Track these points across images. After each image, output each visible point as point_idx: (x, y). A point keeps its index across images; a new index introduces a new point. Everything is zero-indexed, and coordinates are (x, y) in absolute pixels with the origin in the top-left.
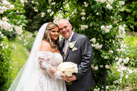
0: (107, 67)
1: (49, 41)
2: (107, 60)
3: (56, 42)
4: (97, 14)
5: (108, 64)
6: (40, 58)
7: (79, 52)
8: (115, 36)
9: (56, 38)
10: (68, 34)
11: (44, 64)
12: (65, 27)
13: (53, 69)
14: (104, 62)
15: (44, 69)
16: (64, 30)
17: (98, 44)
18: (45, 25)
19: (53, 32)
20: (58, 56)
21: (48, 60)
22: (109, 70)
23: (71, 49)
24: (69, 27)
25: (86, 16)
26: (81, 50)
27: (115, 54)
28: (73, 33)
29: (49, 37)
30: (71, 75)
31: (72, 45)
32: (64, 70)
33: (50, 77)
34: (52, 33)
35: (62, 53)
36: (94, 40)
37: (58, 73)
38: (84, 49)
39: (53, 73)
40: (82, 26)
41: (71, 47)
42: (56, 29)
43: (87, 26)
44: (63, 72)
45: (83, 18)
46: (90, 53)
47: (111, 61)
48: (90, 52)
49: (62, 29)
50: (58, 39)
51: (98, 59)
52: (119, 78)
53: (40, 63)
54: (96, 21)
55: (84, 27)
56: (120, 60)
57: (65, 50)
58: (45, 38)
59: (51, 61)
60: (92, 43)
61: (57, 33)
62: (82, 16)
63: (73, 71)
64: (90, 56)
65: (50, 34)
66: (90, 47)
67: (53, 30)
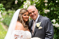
7: (44, 30)
9: (27, 20)
10: (35, 17)
12: (33, 12)
16: (33, 14)
17: (57, 24)
18: (19, 10)
26: (45, 28)
28: (39, 16)
29: (22, 19)
31: (38, 25)
35: (31, 31)
36: (54, 21)
38: (47, 27)
42: (27, 13)
43: (48, 11)
46: (52, 31)
49: (31, 13)
50: (28, 20)
54: (55, 7)
55: (46, 11)
61: (27, 16)
62: (45, 3)
64: (52, 33)
65: (22, 17)
66: (52, 26)
67: (24, 14)
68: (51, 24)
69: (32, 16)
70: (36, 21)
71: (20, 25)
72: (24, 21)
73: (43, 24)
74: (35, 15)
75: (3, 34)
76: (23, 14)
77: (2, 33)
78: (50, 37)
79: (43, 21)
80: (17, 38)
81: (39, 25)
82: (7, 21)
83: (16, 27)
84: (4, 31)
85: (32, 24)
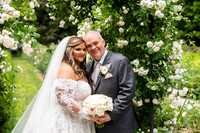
0: (155, 101)
1: (71, 64)
2: (155, 92)
3: (82, 65)
4: (142, 24)
5: (157, 98)
6: (57, 89)
7: (115, 80)
8: (167, 56)
10: (99, 54)
11: (64, 97)
12: (95, 43)
13: (77, 104)
14: (151, 94)
15: (64, 105)
16: (94, 47)
17: (142, 68)
18: (66, 40)
19: (78, 50)
20: (85, 86)
21: (70, 91)
22: (159, 106)
23: (103, 75)
24: (101, 42)
25: (125, 27)
26: (118, 77)
27: (168, 82)
28: (106, 52)
29: (71, 57)
30: (103, 114)
31: (105, 69)
32: (93, 107)
33: (72, 116)
34: (76, 51)
35: (90, 82)
36: (136, 62)
37: (85, 111)
38: (122, 75)
39: (76, 110)
40: (119, 41)
41: (104, 73)
42: (82, 46)
43: (126, 42)
44: (92, 110)
45: (121, 30)
46: (131, 83)
47: (161, 93)
48: (131, 81)
49: (90, 46)
50: (85, 59)
51: (142, 90)
52: (173, 117)
53: (58, 96)
54: (139, 35)
55: (122, 43)
56: (175, 91)
57: (95, 77)
58: (66, 58)
59: (73, 93)
60: (134, 66)
61: (83, 52)
62: (119, 27)
63: (106, 108)
64: (131, 86)
65: (73, 53)
66: (131, 73)
67: (77, 47)
68: (129, 70)
69: (93, 52)
70: (101, 62)
72: (76, 61)
74: (99, 49)
78: (128, 94)
81: (107, 70)
85: (92, 69)
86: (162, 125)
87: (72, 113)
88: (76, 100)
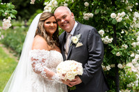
0: (120, 66)
1: (43, 36)
2: (119, 57)
5: (122, 63)
6: (33, 59)
7: (85, 48)
8: (128, 25)
11: (38, 66)
12: (64, 17)
14: (115, 60)
15: (38, 72)
16: (63, 21)
17: (107, 37)
18: (38, 17)
21: (43, 61)
22: (122, 70)
23: (74, 45)
24: (70, 16)
26: (87, 45)
27: (130, 49)
28: (76, 24)
29: (42, 30)
30: (73, 78)
31: (75, 39)
32: (64, 73)
33: (46, 81)
34: (46, 25)
36: (102, 32)
37: (57, 76)
38: (91, 44)
39: (49, 76)
40: (85, 14)
41: (75, 42)
43: (91, 15)
44: (64, 75)
45: (86, 4)
47: (125, 58)
49: (60, 20)
51: (107, 57)
52: (135, 79)
53: (33, 65)
54: (103, 8)
55: (87, 15)
56: (137, 56)
59: (46, 61)
63: (76, 73)
64: (100, 52)
65: (44, 26)
67: (47, 21)
71: (41, 41)
72: (48, 33)
73: (84, 39)
74: (68, 22)
75: (5, 64)
76: (44, 21)
77: (3, 61)
78: (97, 60)
79: (84, 32)
80: (34, 63)
81: (78, 40)
82: (11, 39)
83: (33, 45)
84: (6, 58)
86: (125, 87)
87: (46, 79)
88: (49, 67)
